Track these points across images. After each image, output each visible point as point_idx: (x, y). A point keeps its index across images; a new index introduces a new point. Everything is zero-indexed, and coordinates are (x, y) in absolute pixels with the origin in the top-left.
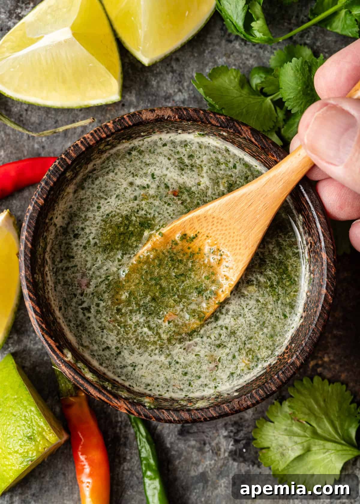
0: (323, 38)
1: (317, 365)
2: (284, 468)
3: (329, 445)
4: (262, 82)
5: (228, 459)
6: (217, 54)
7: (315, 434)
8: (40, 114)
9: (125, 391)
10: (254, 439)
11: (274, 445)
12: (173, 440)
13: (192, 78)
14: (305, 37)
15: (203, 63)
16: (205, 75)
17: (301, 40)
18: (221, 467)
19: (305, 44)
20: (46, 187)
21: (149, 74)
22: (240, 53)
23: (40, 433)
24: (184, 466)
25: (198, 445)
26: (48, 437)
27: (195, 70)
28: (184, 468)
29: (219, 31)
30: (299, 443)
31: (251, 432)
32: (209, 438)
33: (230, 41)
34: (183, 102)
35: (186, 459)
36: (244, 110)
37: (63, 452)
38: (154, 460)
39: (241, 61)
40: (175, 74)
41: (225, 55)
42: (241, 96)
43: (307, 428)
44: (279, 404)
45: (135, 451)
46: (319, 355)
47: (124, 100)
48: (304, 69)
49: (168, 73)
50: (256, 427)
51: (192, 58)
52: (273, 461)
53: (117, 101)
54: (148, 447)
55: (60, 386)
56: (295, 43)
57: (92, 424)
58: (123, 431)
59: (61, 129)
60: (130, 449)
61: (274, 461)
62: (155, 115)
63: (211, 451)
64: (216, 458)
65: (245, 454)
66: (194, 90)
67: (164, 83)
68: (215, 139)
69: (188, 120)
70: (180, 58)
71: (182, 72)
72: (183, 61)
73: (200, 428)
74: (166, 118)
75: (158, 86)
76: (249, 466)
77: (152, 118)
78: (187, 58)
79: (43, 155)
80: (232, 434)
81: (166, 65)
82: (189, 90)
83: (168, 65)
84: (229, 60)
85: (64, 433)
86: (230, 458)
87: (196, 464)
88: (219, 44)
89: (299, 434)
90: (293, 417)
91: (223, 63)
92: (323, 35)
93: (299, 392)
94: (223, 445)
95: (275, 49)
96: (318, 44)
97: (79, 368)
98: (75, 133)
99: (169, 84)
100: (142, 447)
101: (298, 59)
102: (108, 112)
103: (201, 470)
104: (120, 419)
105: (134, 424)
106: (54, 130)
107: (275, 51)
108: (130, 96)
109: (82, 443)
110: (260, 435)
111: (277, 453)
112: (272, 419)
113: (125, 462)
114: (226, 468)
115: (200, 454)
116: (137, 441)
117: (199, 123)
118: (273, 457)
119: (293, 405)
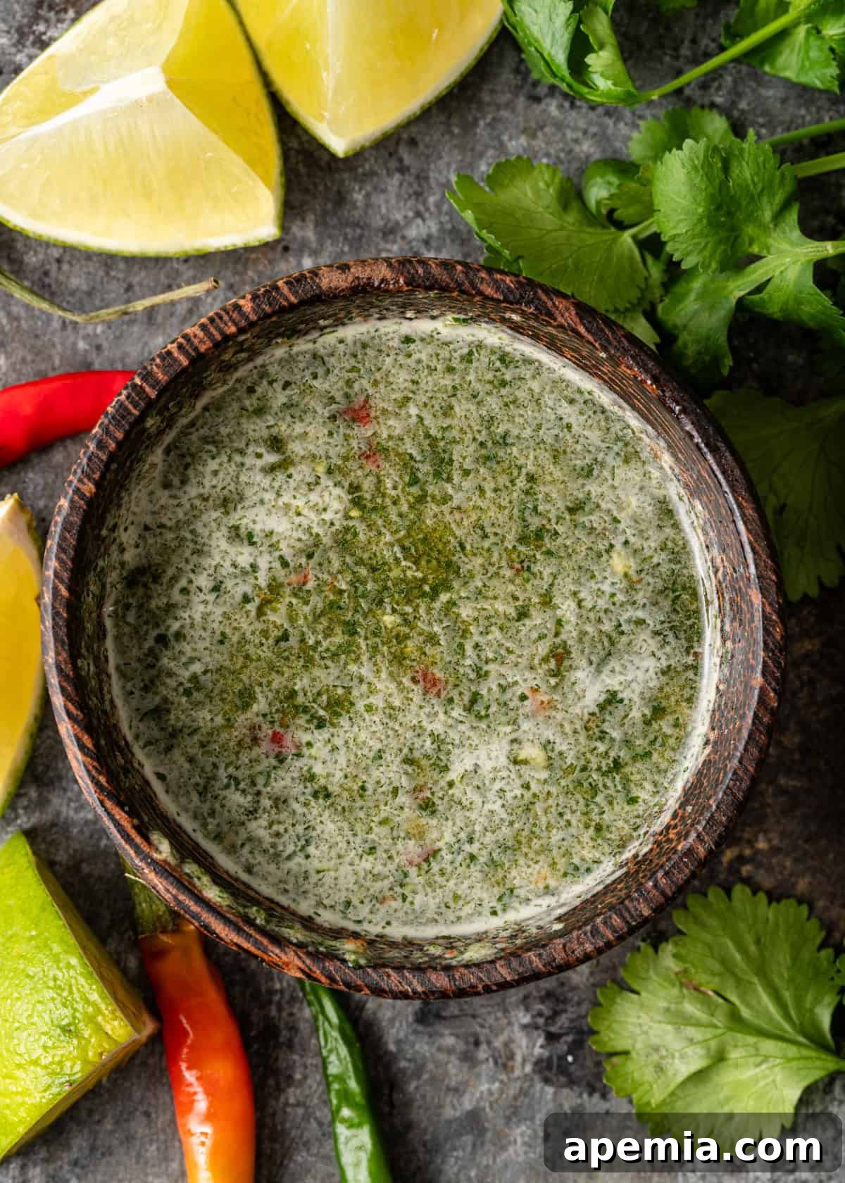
0: (754, 91)
1: (741, 859)
2: (664, 1101)
3: (769, 1046)
4: (611, 197)
5: (532, 1080)
6: (506, 129)
7: (736, 1020)
8: (91, 270)
9: (298, 926)
10: (593, 1032)
11: (639, 1045)
12: (402, 1035)
13: (447, 185)
14: (713, 90)
15: (473, 150)
16: (476, 180)
17: (702, 96)
18: (515, 1098)
19: (713, 106)
20: (100, 454)
21: (346, 176)
22: (559, 126)
23: (91, 1019)
24: (429, 1096)
25: (461, 1046)
26: (108, 1028)
27: (454, 166)
28: (428, 1099)
29: (511, 76)
30: (699, 1042)
31: (585, 1017)
32: (486, 1031)
33: (537, 99)
34: (427, 242)
35: (433, 1080)
36: (570, 261)
37: (144, 1064)
38: (358, 1081)
39: (561, 145)
40: (407, 177)
41: (524, 131)
42: (562, 228)
43: (717, 1006)
44: (650, 951)
45: (314, 1061)
46: (746, 836)
47: (288, 237)
48: (710, 166)
49: (389, 174)
50: (597, 1004)
51: (447, 137)
52: (637, 1085)
53: (270, 239)
54: (344, 1051)
55: (138, 909)
56: (689, 102)
57: (212, 996)
58: (284, 1014)
59: (140, 305)
60: (302, 1056)
61: (641, 1085)
62: (350, 279)
63: (491, 1061)
64: (504, 1077)
65: (572, 1068)
66: (451, 212)
67: (382, 197)
68: (493, 330)
69: (429, 288)
70: (419, 138)
71: (422, 170)
72: (427, 146)
73: (466, 1007)
74: (376, 284)
75: (368, 205)
76: (580, 1095)
77: (344, 285)
78: (435, 137)
79: (97, 367)
80: (541, 1021)
81: (386, 155)
82: (440, 212)
83: (391, 155)
84: (534, 143)
85: (146, 1017)
86: (537, 1078)
87: (456, 1090)
88: (510, 106)
89: (698, 1020)
90: (684, 980)
91: (521, 151)
92: (753, 84)
93: (696, 920)
94: (520, 1047)
95: (641, 117)
96: (743, 105)
97: (188, 875)
98: (172, 315)
99: (393, 201)
100: (330, 1051)
101: (697, 141)
102: (250, 264)
103: (467, 1104)
104: (278, 986)
105: (311, 998)
106: (123, 307)
107: (642, 123)
108: (302, 228)
109: (189, 1042)
110: (606, 1023)
111: (646, 1066)
112: (635, 987)
113: (289, 1086)
114: (527, 1101)
115: (465, 1066)
116: (318, 1038)
117: (455, 294)
118: (636, 1075)
119: (683, 952)
